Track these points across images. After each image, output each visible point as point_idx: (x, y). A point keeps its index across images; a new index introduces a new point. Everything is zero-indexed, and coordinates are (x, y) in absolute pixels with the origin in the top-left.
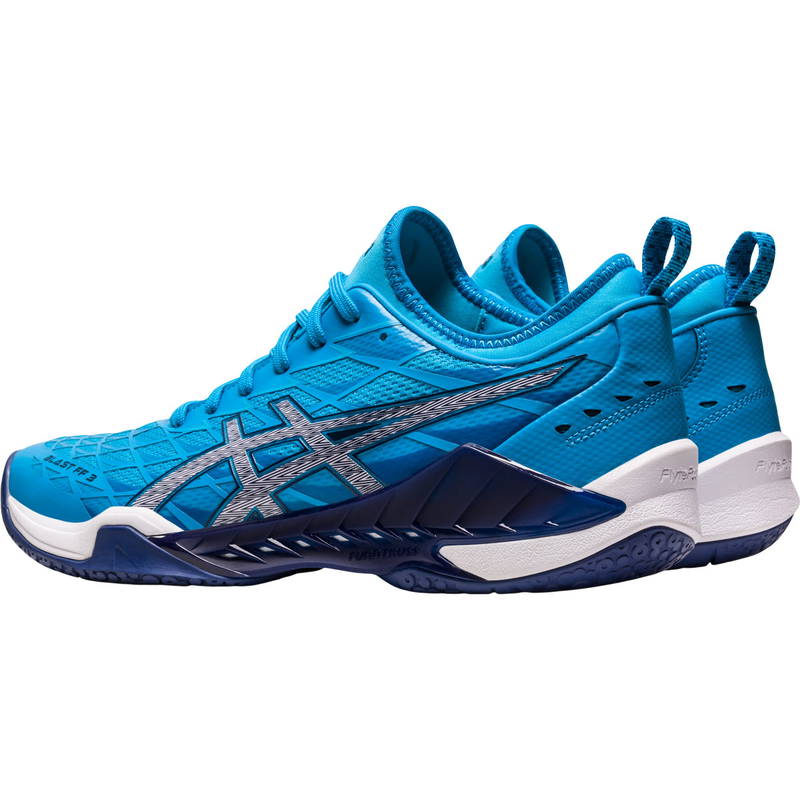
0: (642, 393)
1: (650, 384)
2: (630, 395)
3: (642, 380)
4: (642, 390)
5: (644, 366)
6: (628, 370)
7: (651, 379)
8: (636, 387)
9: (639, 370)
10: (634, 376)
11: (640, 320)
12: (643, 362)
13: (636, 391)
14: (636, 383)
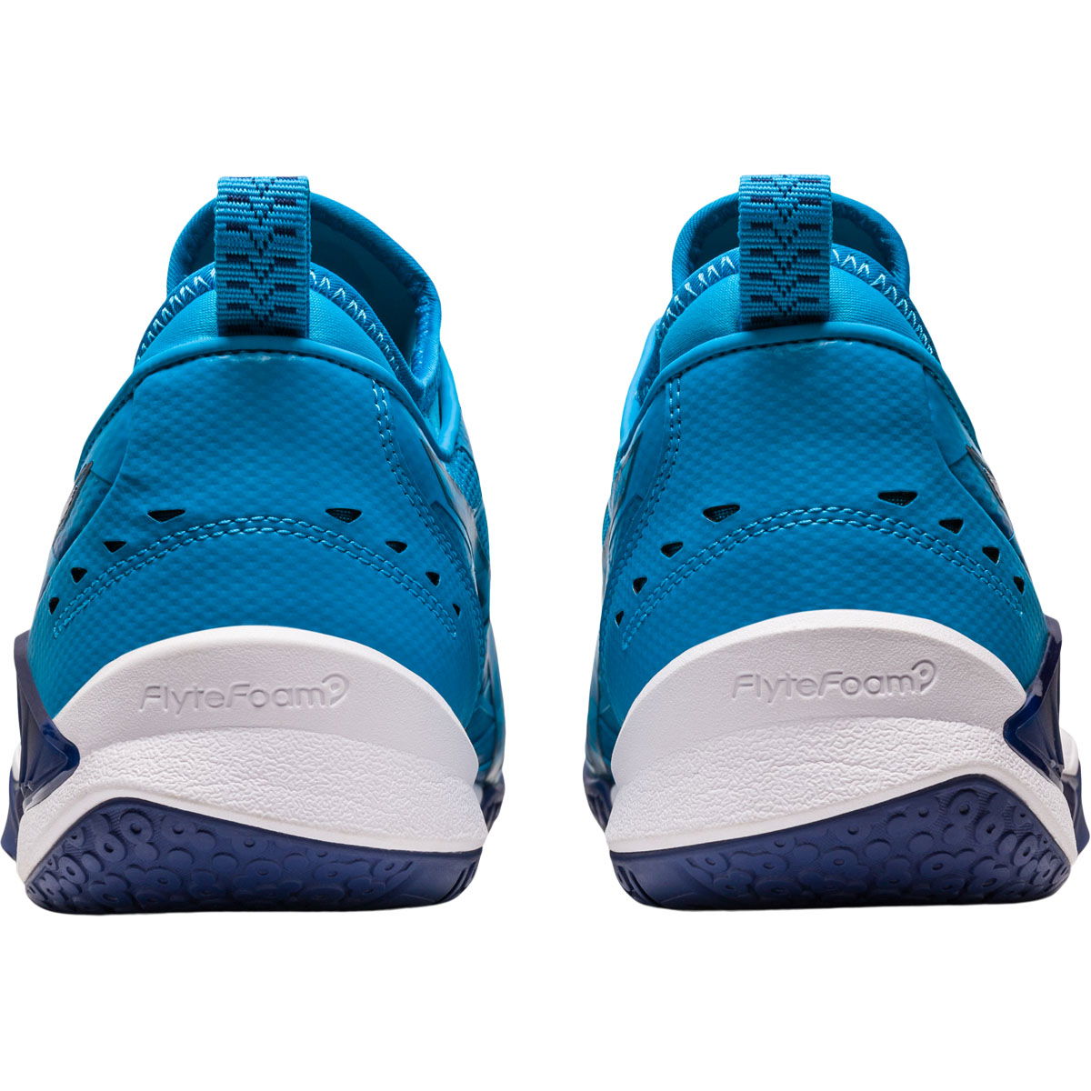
0: (143, 535)
1: (159, 515)
2: (123, 538)
3: (145, 509)
4: (144, 528)
5: (156, 480)
6: (128, 491)
7: (164, 506)
8: (134, 523)
9: (145, 489)
10: (134, 502)
11: (167, 389)
12: (155, 473)
13: (133, 530)
14: (134, 515)
